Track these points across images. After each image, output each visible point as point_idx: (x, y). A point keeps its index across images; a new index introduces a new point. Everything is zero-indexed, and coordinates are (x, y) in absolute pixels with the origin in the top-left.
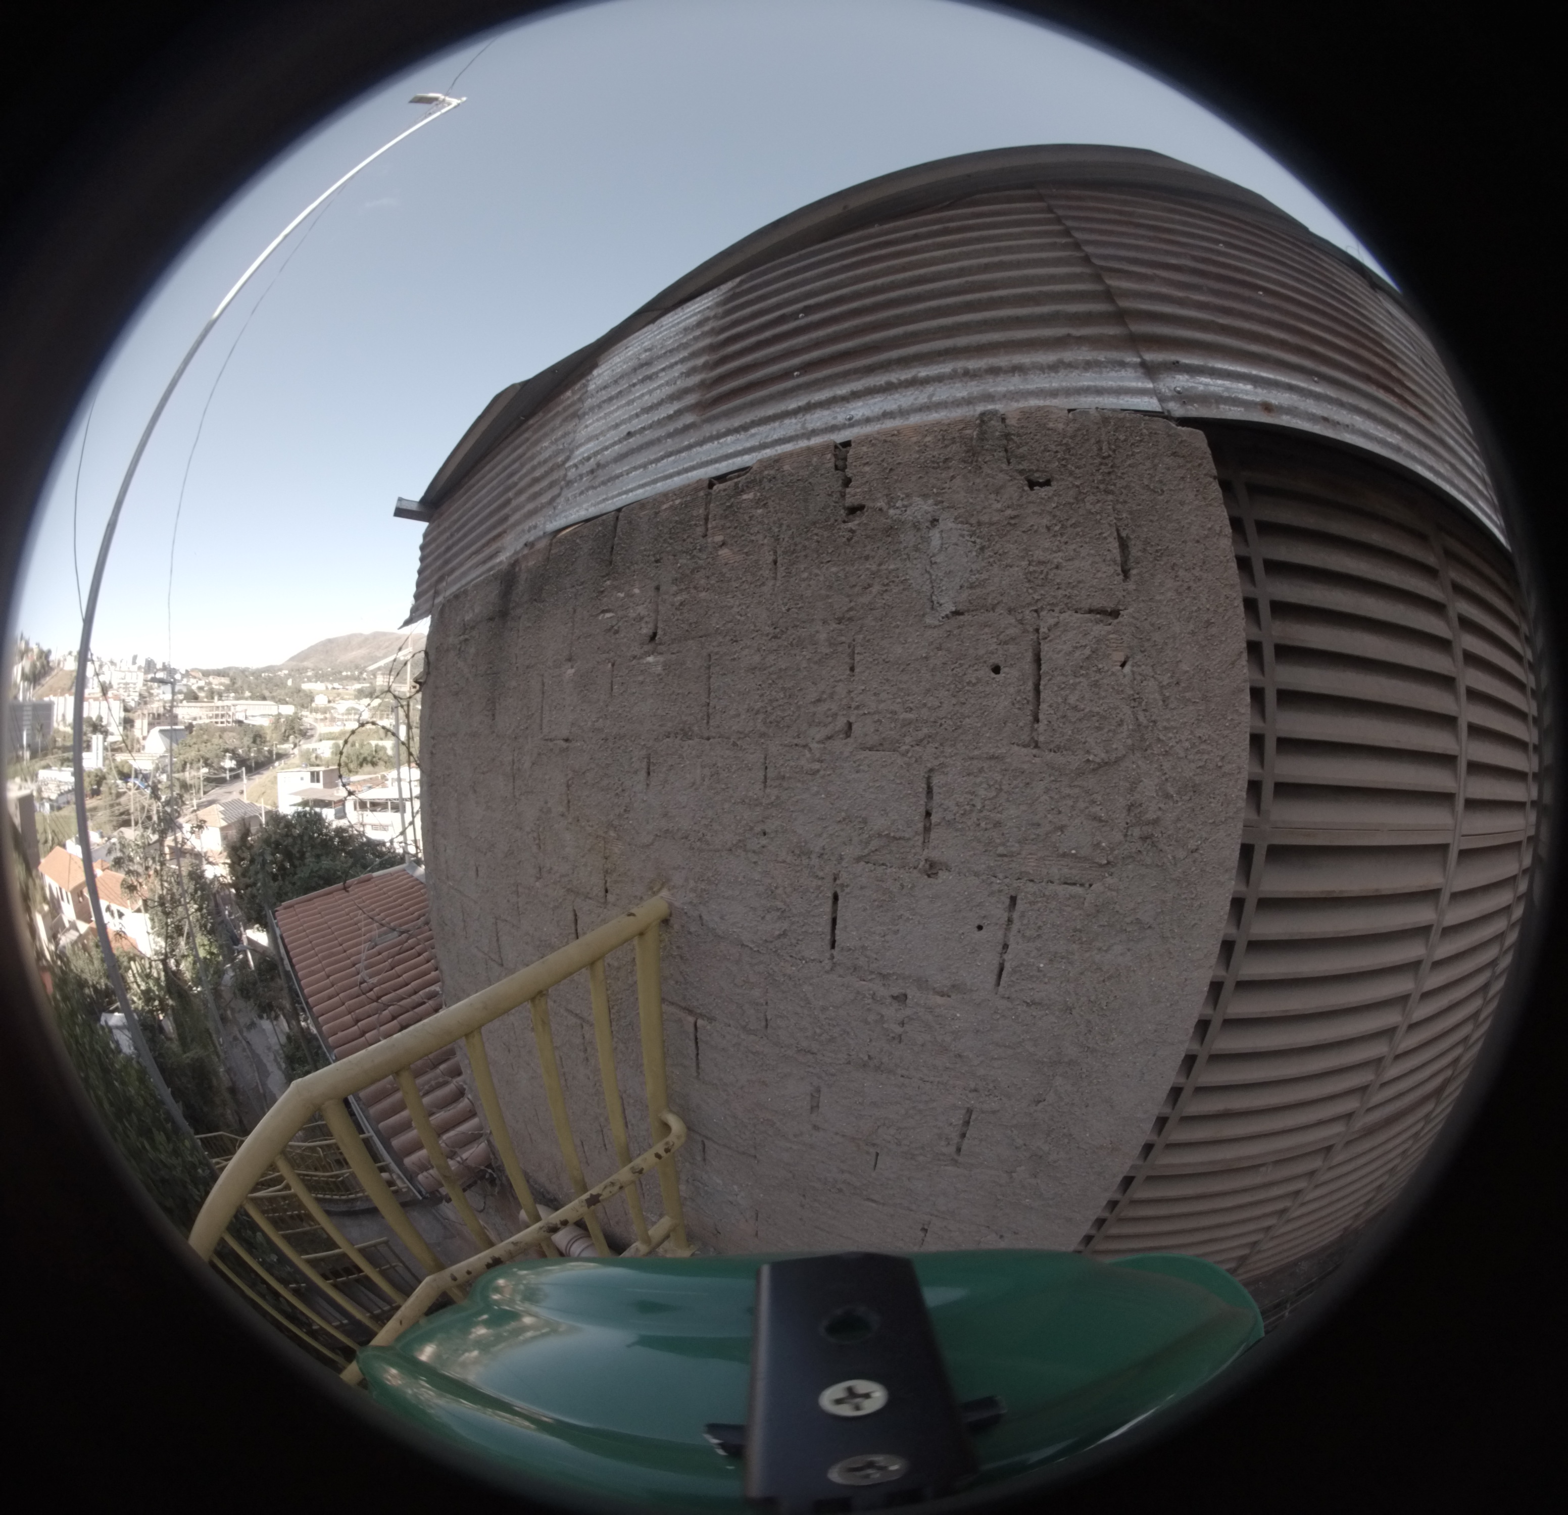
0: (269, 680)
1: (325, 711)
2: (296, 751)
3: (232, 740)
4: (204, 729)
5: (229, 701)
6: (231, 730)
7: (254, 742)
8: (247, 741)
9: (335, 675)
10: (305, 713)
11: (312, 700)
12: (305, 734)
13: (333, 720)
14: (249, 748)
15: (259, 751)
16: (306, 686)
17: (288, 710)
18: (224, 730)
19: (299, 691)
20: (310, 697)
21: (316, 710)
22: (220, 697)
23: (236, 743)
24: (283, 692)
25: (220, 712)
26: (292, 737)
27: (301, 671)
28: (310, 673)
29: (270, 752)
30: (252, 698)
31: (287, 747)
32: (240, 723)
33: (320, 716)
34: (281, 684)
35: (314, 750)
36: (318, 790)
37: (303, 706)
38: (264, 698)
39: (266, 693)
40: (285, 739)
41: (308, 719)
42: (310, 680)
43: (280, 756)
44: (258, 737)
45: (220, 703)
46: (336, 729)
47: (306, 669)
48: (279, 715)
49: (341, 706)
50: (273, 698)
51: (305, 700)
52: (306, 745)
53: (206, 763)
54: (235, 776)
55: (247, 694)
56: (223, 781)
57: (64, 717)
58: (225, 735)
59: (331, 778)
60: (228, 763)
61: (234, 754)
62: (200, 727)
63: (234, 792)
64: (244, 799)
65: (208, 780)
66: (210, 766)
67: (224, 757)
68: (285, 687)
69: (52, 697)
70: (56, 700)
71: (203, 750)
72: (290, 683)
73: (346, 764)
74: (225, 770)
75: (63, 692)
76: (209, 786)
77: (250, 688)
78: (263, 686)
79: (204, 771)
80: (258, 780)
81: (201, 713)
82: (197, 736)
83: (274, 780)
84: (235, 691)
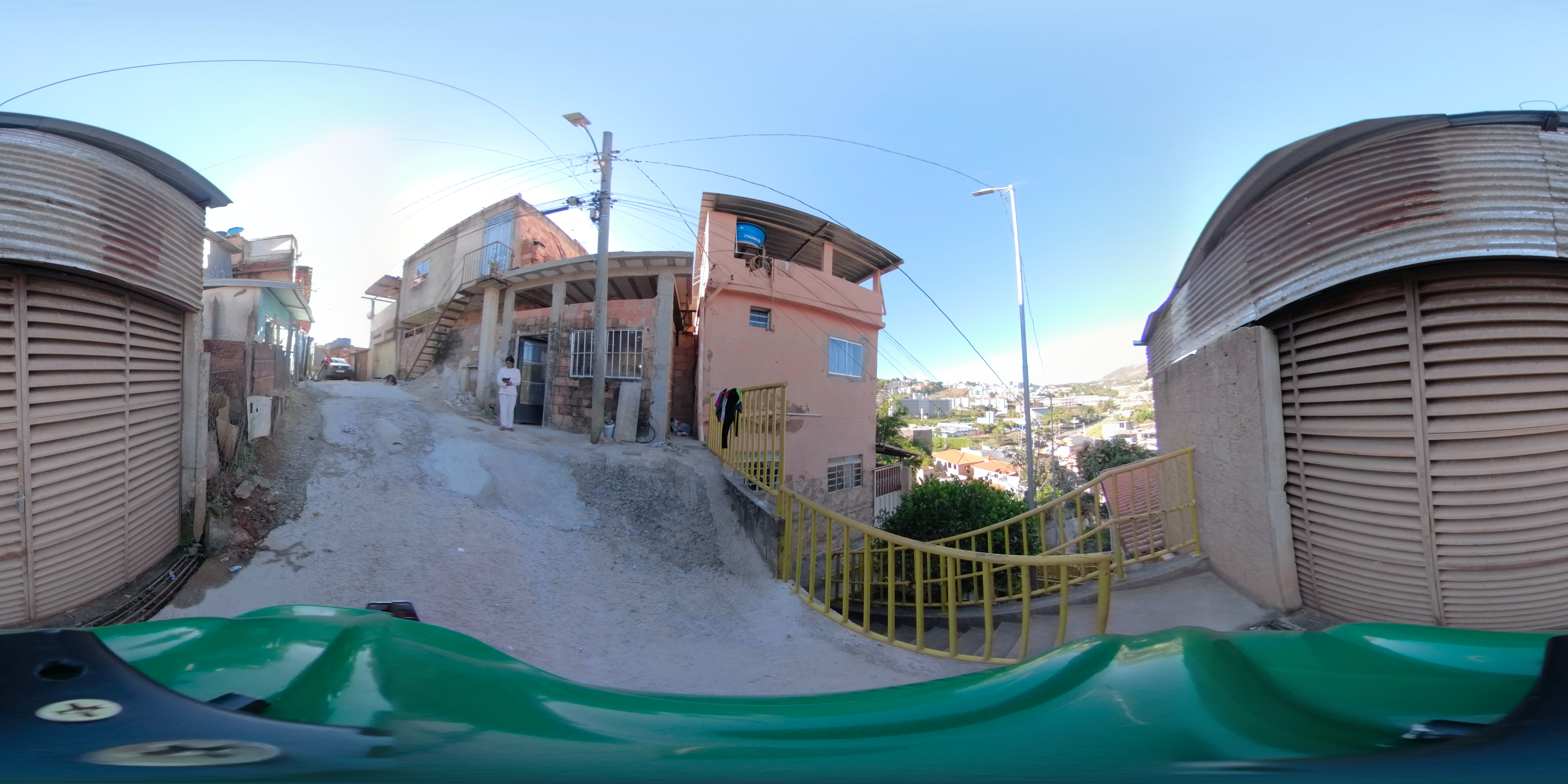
0: (1094, 387)
1: (1125, 398)
2: (1111, 415)
3: (1076, 412)
5: (1073, 396)
6: (1075, 408)
7: (1089, 412)
8: (1085, 412)
9: (1128, 382)
10: (1114, 399)
11: (1118, 394)
12: (1115, 408)
13: (1129, 401)
14: (1086, 416)
15: (1092, 416)
16: (1113, 388)
17: (1106, 398)
18: (1071, 408)
19: (1110, 390)
20: (1116, 393)
21: (1120, 398)
22: (1068, 395)
23: (1079, 413)
25: (1068, 401)
26: (1108, 410)
27: (1110, 382)
28: (1115, 382)
29: (1098, 416)
30: (1085, 395)
31: (1107, 414)
32: (1080, 405)
33: (1122, 400)
34: (1101, 388)
35: (1121, 414)
36: (1124, 431)
37: (1113, 396)
38: (1092, 394)
39: (1093, 392)
40: (1105, 410)
41: (1116, 401)
42: (1115, 385)
43: (1103, 418)
44: (1090, 410)
45: (1068, 398)
46: (1132, 405)
47: (1113, 381)
48: (1101, 402)
49: (1132, 396)
50: (1097, 394)
51: (1115, 394)
52: (1115, 412)
53: (1062, 421)
54: (1079, 426)
55: (1083, 393)
56: (1072, 428)
57: (961, 405)
58: (1072, 410)
59: (1130, 426)
60: (1075, 421)
61: (1078, 417)
62: (1058, 408)
63: (1078, 432)
64: (1084, 435)
65: (1063, 428)
66: (1064, 422)
67: (1072, 419)
68: (1103, 389)
69: (948, 398)
70: (953, 399)
71: (1060, 416)
72: (1105, 387)
73: (1137, 420)
74: (1073, 424)
75: (958, 396)
76: (1064, 430)
77: (1083, 390)
78: (1090, 389)
79: (1060, 425)
80: (1091, 428)
81: (1058, 402)
82: (1056, 411)
83: (1100, 428)
84: (1076, 392)
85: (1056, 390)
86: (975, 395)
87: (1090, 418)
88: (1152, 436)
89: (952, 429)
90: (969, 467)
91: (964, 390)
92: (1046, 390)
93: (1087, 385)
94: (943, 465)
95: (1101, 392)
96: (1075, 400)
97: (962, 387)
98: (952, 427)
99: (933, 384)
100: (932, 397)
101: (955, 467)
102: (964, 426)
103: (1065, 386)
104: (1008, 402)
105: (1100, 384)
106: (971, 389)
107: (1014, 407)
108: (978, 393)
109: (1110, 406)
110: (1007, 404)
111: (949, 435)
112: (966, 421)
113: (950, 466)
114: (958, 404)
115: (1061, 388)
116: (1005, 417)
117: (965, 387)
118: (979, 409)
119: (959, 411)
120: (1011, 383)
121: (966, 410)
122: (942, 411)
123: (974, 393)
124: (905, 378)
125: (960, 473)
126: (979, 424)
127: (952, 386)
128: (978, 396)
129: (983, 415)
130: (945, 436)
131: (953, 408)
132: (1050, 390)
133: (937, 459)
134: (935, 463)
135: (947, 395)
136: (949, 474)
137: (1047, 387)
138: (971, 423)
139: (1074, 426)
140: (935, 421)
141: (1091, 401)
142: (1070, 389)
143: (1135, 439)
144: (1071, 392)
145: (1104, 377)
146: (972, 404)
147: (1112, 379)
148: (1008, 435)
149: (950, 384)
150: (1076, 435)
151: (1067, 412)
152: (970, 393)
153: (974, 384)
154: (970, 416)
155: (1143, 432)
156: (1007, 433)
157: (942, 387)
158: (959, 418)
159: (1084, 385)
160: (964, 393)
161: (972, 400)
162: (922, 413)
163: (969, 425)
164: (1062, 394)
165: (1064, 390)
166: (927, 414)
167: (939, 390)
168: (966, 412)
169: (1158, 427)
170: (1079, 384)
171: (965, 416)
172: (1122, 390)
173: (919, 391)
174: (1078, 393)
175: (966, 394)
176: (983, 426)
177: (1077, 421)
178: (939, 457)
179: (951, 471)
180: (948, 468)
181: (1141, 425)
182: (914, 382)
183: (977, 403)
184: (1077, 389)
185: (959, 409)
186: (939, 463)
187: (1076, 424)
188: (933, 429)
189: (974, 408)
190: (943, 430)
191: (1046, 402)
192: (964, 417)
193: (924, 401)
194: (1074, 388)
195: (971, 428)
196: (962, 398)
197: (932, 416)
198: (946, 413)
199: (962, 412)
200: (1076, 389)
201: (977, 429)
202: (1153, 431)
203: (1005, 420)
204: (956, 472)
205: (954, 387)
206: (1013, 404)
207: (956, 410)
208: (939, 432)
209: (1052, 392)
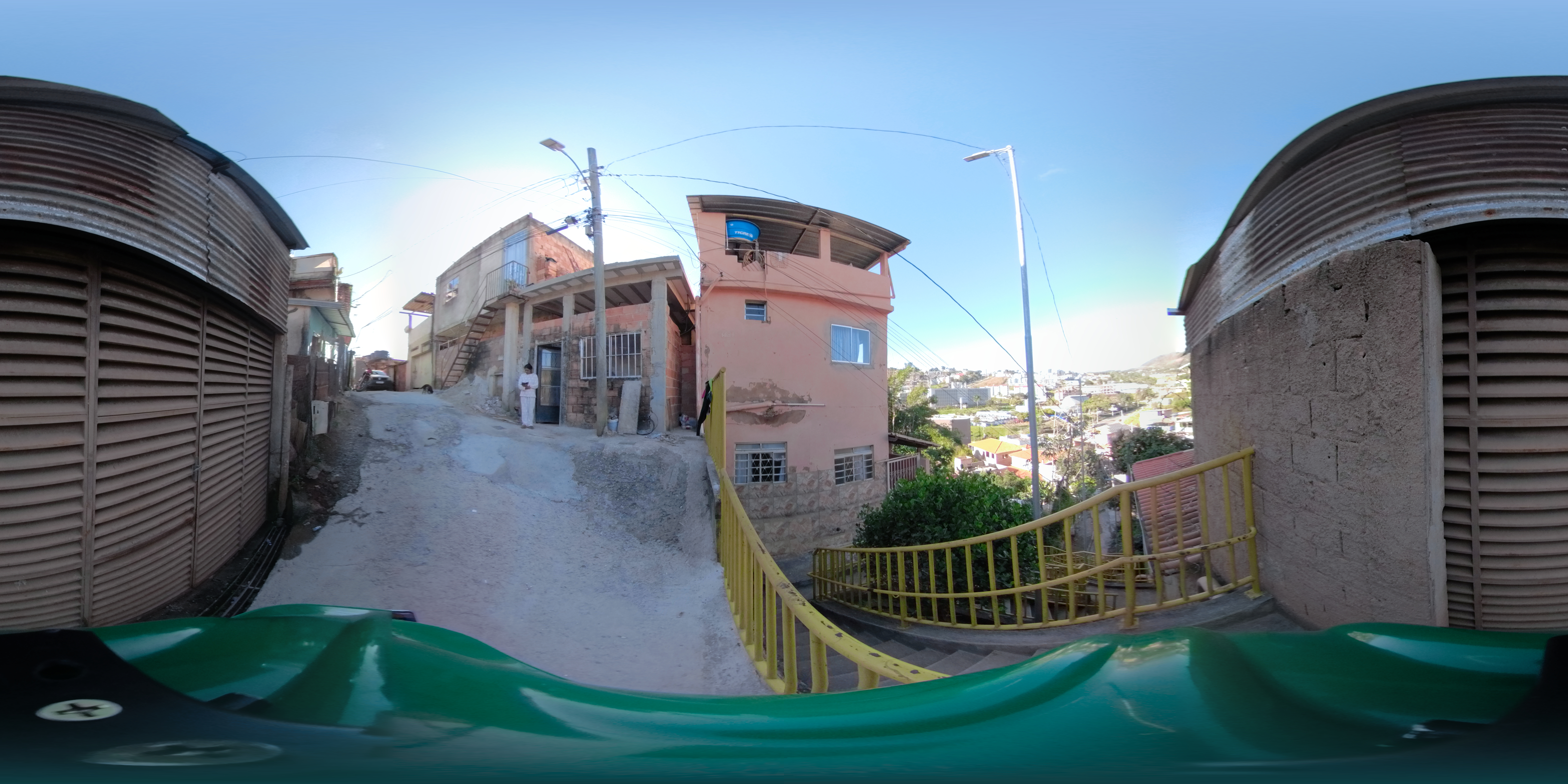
0: (1133, 374)
1: (1163, 386)
2: (1150, 402)
3: (1114, 400)
4: (1097, 396)
5: (1112, 384)
6: (1114, 395)
7: (1127, 400)
8: (1123, 400)
9: (1167, 370)
10: (1152, 387)
11: (1156, 382)
12: (1153, 396)
13: (1168, 389)
14: (1124, 403)
15: (1130, 404)
16: (1152, 376)
17: (1145, 386)
18: (1110, 396)
19: (1149, 378)
20: (1155, 380)
21: (1159, 386)
22: (1106, 382)
23: (1117, 400)
24: (1140, 379)
25: (1107, 389)
26: (1147, 398)
27: (1149, 370)
28: (1154, 370)
29: (1136, 404)
30: (1124, 382)
31: (1145, 401)
32: (1119, 392)
33: (1160, 388)
34: (1139, 376)
35: (1159, 402)
36: (1162, 419)
37: (1151, 384)
38: (1131, 382)
39: (1132, 380)
40: (1143, 398)
41: (1155, 390)
42: (1154, 373)
43: (1141, 405)
44: (1129, 398)
45: (1106, 385)
46: (1170, 393)
47: (1151, 369)
48: (1139, 390)
49: (1171, 384)
50: (1136, 382)
51: (1153, 382)
52: (1154, 400)
53: (1100, 409)
54: (1117, 414)
55: (1121, 381)
56: (1110, 416)
57: (1000, 393)
58: (1111, 398)
59: (1168, 415)
60: (1113, 409)
61: (1116, 405)
62: (1096, 395)
63: (1116, 420)
64: (1122, 423)
65: (1101, 416)
66: (1102, 410)
67: (1110, 406)
68: (1141, 377)
69: (987, 387)
70: (991, 388)
71: (1098, 404)
72: (1143, 375)
73: (1176, 408)
74: (1111, 412)
75: (997, 385)
76: (1102, 418)
77: (1122, 378)
78: (1129, 377)
79: (1099, 412)
80: (1130, 415)
81: (1096, 390)
82: (1094, 399)
83: (1138, 416)
84: (1114, 380)
85: (1095, 377)
86: (1014, 383)
87: (1128, 406)
88: (1190, 424)
89: (991, 418)
90: (1007, 455)
91: (1003, 378)
92: (1084, 377)
93: (1125, 372)
94: (982, 454)
95: (1139, 379)
96: (1114, 387)
97: (1001, 375)
98: (991, 415)
99: (971, 373)
100: (970, 386)
101: (993, 456)
102: (1003, 415)
103: (1104, 373)
104: (1047, 389)
105: (1139, 371)
106: (1010, 377)
107: (1053, 395)
108: (1016, 381)
109: (1148, 394)
110: (1046, 392)
111: (988, 424)
112: (1005, 409)
113: (988, 455)
114: (997, 392)
115: (1099, 376)
116: (1043, 405)
117: (1004, 375)
118: (1017, 397)
119: (997, 399)
120: (1050, 371)
121: (1006, 398)
122: (980, 400)
123: (1013, 381)
124: (944, 368)
125: (999, 462)
126: (1018, 413)
127: (990, 375)
128: (1017, 385)
129: (1021, 404)
130: (984, 425)
131: (992, 396)
132: (1088, 378)
133: (976, 449)
134: (974, 453)
135: (986, 384)
136: (986, 463)
137: (1085, 374)
138: (1010, 412)
139: (1113, 414)
140: (973, 410)
141: (1130, 389)
142: (1109, 376)
143: (1173, 428)
144: (1110, 379)
145: (1143, 365)
146: (1011, 392)
147: (1151, 366)
148: (1046, 423)
149: (989, 373)
150: (1114, 423)
151: (1105, 400)
152: (1009, 380)
153: (1013, 373)
154: (1008, 404)
155: (1181, 421)
156: (1045, 421)
157: (980, 375)
158: (998, 406)
159: (1123, 372)
160: (1002, 381)
161: (1011, 388)
162: (961, 402)
163: (1008, 413)
164: (1101, 382)
165: (1103, 377)
166: (966, 404)
167: (978, 379)
168: (1005, 400)
169: (1195, 415)
170: (1117, 372)
171: (1004, 405)
172: (1161, 378)
173: (958, 381)
174: (1116, 381)
175: (1004, 382)
176: (1022, 414)
177: (1116, 409)
178: (977, 446)
179: (989, 461)
180: (986, 457)
181: (1180, 413)
182: (953, 371)
183: (1016, 391)
184: (1116, 377)
185: (998, 397)
186: (977, 452)
187: (1114, 411)
188: (972, 418)
189: (1013, 396)
190: (982, 419)
191: (1086, 390)
192: (1002, 406)
193: (963, 389)
194: (1113, 376)
195: (1010, 416)
196: (1001, 386)
197: (971, 405)
198: (986, 401)
199: (1001, 400)
200: (1114, 377)
201: (1016, 417)
202: (1190, 419)
203: (1044, 408)
204: (994, 461)
205: (993, 375)
206: (1051, 392)
207: (995, 399)
208: (978, 420)
209: (1091, 380)
